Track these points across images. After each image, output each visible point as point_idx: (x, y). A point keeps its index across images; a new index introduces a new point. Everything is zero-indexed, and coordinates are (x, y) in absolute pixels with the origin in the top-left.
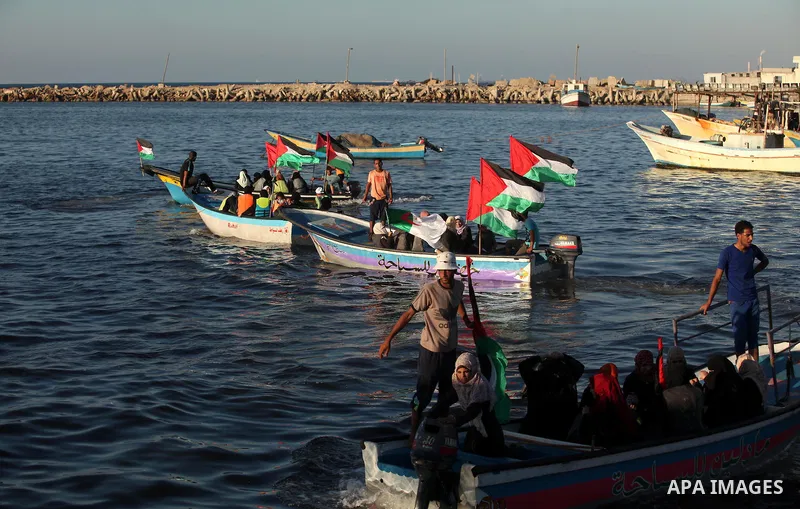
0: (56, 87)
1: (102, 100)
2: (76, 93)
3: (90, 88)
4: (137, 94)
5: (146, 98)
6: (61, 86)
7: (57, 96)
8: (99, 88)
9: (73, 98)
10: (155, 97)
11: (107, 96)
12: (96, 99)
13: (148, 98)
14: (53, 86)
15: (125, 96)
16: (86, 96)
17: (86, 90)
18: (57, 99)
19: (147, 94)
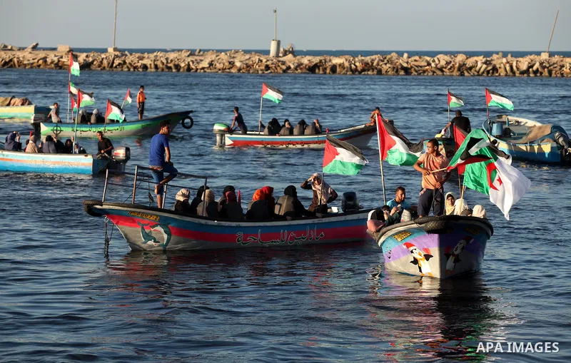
0: (406, 55)
1: (462, 74)
2: (429, 64)
3: (448, 58)
4: (511, 67)
5: (523, 73)
6: (411, 54)
7: (403, 68)
8: (460, 58)
9: (424, 72)
10: (536, 72)
11: (471, 68)
12: (454, 74)
13: (527, 71)
14: (400, 54)
15: (495, 69)
16: (441, 70)
17: (443, 60)
18: (402, 73)
19: (524, 67)
